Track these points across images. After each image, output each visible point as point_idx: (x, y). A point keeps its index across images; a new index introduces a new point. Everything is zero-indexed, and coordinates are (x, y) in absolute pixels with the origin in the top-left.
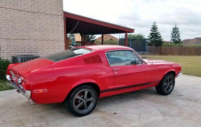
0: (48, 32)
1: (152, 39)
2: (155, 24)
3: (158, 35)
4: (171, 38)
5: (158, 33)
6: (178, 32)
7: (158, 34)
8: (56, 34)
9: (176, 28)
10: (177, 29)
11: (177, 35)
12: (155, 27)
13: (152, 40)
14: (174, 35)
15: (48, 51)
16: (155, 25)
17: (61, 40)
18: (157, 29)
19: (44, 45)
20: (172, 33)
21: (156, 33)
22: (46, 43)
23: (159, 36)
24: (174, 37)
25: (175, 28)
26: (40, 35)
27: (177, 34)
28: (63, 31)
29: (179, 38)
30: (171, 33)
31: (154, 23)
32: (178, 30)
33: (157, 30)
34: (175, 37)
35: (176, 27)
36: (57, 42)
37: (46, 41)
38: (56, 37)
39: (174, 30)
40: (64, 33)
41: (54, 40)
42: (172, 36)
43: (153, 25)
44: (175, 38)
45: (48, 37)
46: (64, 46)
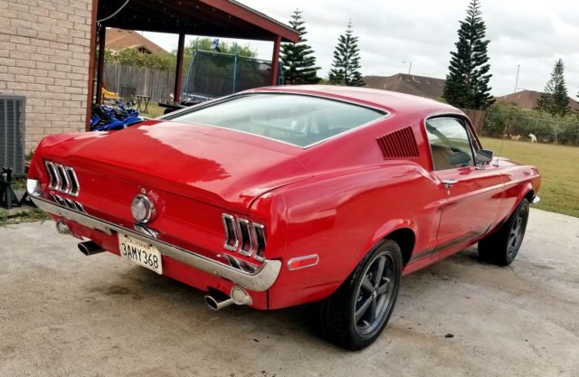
0: (38, 5)
1: (288, 65)
2: (299, 17)
3: (307, 53)
4: (334, 68)
5: (305, 47)
6: (353, 51)
7: (305, 50)
8: (63, 16)
9: (348, 39)
10: (353, 40)
11: (350, 61)
12: (298, 27)
13: (288, 68)
14: (342, 57)
15: (31, 79)
16: (299, 21)
17: (78, 41)
18: (303, 33)
19: (20, 56)
20: (339, 52)
21: (299, 47)
22: (27, 47)
23: (308, 56)
24: (341, 66)
25: (346, 37)
26: (9, 15)
27: (352, 58)
28: (90, 8)
29: (357, 70)
30: (336, 53)
31: (296, 13)
32: (355, 46)
33: (303, 37)
34: (345, 66)
35: (349, 36)
36: (65, 47)
37: (26, 41)
38: (62, 29)
39: (345, 45)
40: (90, 15)
41: (54, 38)
42: (336, 60)
43: (293, 20)
44: (344, 69)
45: (34, 26)
46: (87, 64)
